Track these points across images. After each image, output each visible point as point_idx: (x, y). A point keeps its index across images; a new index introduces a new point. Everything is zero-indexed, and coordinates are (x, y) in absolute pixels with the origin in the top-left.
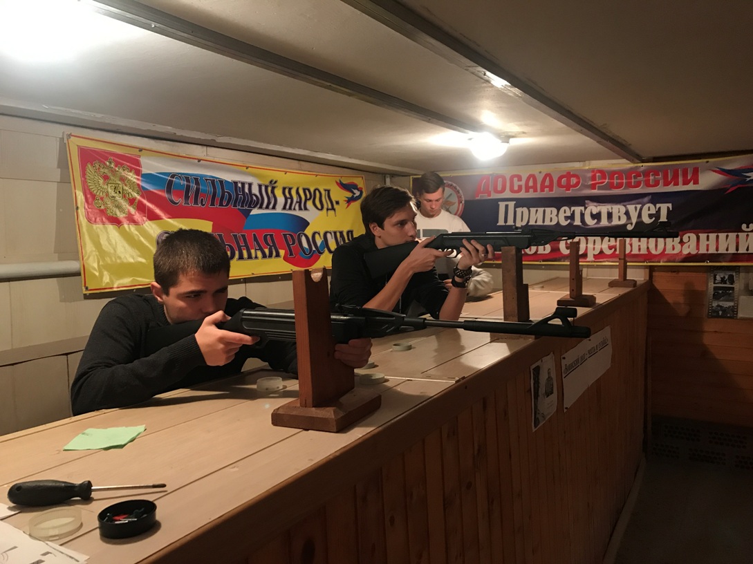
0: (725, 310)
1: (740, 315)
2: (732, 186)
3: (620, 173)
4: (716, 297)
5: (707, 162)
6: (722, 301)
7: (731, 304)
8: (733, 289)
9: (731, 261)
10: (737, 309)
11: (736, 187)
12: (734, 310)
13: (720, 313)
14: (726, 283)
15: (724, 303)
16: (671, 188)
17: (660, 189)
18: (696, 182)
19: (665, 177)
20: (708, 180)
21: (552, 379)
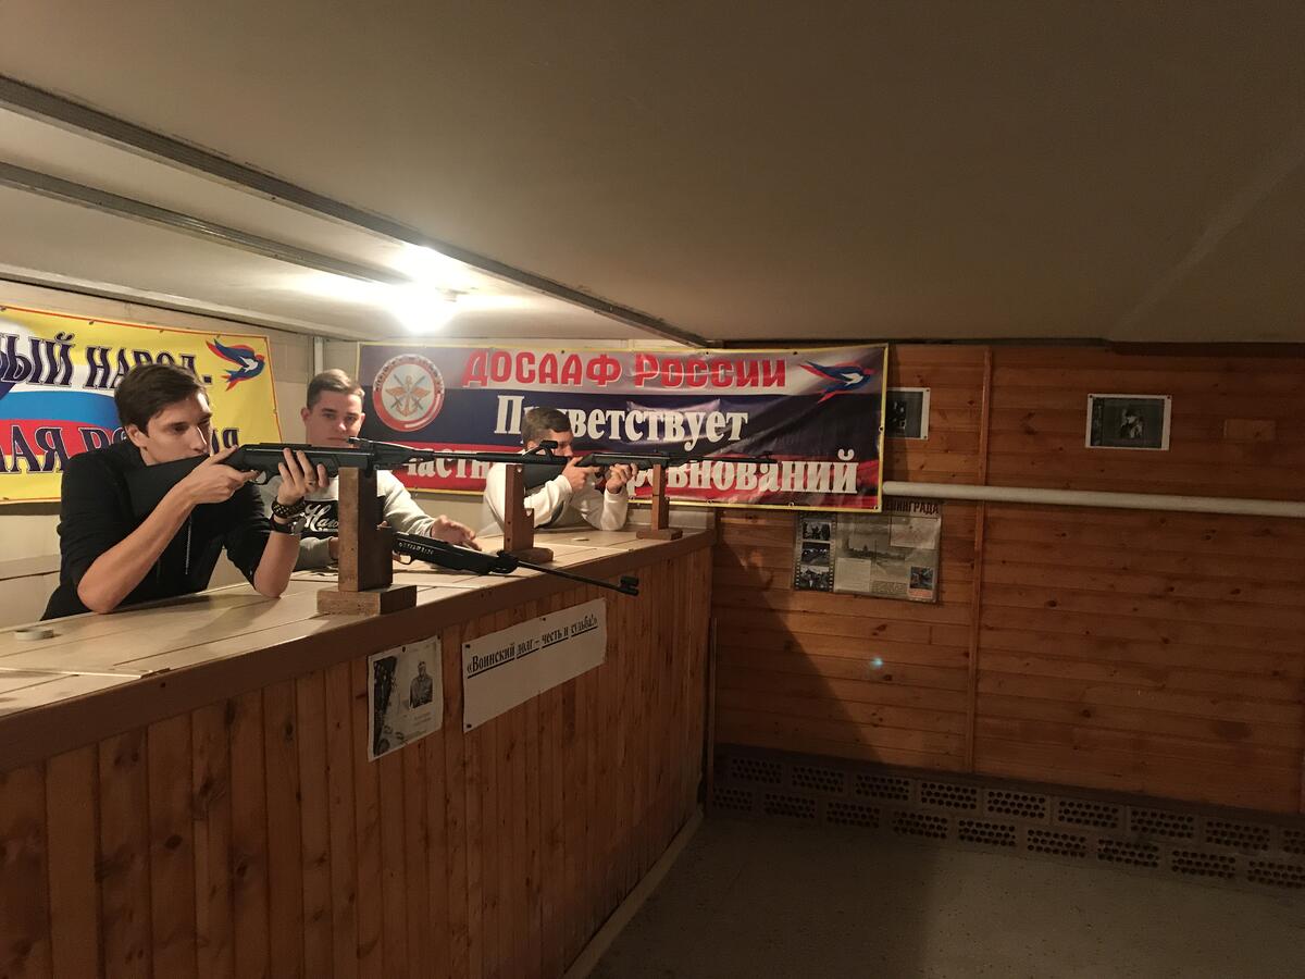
0: (816, 579)
1: (837, 587)
2: (828, 392)
3: (677, 363)
4: (806, 558)
5: (795, 353)
6: (815, 564)
7: (825, 569)
8: (828, 546)
9: (822, 505)
10: (833, 577)
11: (832, 394)
12: (829, 578)
13: (811, 582)
14: (819, 538)
15: (815, 567)
16: (747, 390)
17: (733, 390)
18: (781, 383)
19: (740, 372)
20: (798, 381)
21: (428, 678)
